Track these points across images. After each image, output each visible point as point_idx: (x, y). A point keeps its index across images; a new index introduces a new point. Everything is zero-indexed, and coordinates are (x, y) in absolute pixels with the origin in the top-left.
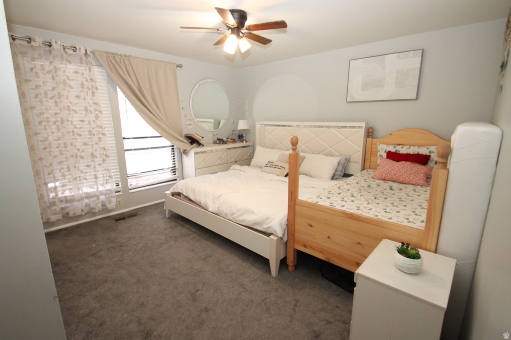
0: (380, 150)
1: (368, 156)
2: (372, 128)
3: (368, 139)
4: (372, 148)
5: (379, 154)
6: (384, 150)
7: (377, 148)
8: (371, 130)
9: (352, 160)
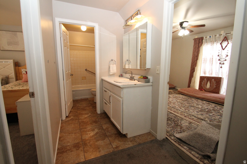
0: (23, 71)
1: (18, 75)
2: (17, 62)
3: (16, 67)
4: (19, 71)
5: (23, 73)
6: (25, 71)
7: (21, 71)
8: (16, 63)
9: (10, 77)
